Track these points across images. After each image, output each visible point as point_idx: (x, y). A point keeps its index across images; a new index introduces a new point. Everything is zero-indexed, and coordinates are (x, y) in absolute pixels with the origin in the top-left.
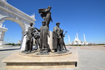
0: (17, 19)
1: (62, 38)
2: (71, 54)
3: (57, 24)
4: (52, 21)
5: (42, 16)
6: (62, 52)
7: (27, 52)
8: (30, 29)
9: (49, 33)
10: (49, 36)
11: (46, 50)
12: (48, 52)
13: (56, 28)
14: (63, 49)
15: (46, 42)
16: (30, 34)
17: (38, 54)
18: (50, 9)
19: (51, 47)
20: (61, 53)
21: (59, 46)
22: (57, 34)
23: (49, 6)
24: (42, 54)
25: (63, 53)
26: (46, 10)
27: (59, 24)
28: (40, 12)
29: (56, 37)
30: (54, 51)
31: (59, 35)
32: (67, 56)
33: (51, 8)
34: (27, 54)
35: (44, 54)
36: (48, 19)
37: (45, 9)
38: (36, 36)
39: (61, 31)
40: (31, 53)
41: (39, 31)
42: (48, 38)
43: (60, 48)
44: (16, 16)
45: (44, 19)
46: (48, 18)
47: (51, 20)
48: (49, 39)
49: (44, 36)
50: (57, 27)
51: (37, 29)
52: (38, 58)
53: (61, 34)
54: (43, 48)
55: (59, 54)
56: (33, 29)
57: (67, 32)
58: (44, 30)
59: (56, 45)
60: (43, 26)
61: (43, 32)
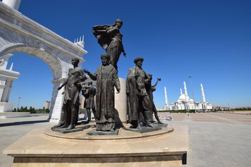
0: (42, 49)
1: (149, 94)
2: (171, 134)
4: (125, 54)
5: (101, 42)
7: (64, 129)
8: (73, 74)
9: (117, 82)
10: (118, 90)
11: (111, 125)
12: (115, 129)
13: (134, 70)
14: (153, 122)
15: (111, 104)
17: (90, 134)
18: (119, 27)
19: (123, 117)
20: (148, 131)
22: (137, 85)
23: (118, 20)
24: (100, 134)
25: (152, 130)
26: (111, 29)
28: (96, 34)
29: (134, 92)
30: (129, 125)
32: (161, 137)
33: (121, 23)
34: (64, 132)
35: (106, 134)
36: (115, 49)
37: (109, 27)
38: (87, 90)
39: (146, 77)
40: (74, 131)
41: (94, 78)
42: (115, 94)
43: (145, 118)
46: (116, 47)
47: (123, 51)
48: (117, 96)
49: (105, 91)
50: (137, 68)
51: (89, 73)
52: (91, 142)
54: (104, 120)
55: (142, 133)
56: (79, 74)
57: (160, 80)
58: (106, 77)
59: (135, 111)
60: (104, 65)
61: (103, 80)
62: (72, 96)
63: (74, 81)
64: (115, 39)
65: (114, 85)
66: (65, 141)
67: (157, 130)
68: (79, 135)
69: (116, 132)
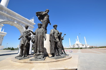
1: (60, 41)
2: (70, 59)
3: (54, 27)
4: (50, 24)
5: (40, 19)
7: (20, 58)
8: (25, 32)
9: (45, 36)
11: (41, 55)
12: (43, 58)
13: (53, 30)
16: (25, 37)
17: (31, 60)
18: (48, 12)
19: (48, 51)
20: (59, 58)
21: (56, 50)
22: (54, 37)
23: (47, 9)
24: (36, 60)
25: (61, 58)
26: (44, 13)
27: (57, 26)
28: (37, 15)
29: (53, 40)
30: (51, 55)
31: (57, 38)
32: (65, 61)
33: (49, 11)
35: (39, 60)
36: (45, 22)
37: (43, 12)
38: (34, 40)
39: (58, 33)
41: (34, 34)
43: (58, 52)
44: (15, 20)
45: (42, 22)
47: (49, 23)
49: (39, 39)
50: (55, 29)
52: (31, 64)
53: (58, 36)
54: (38, 53)
55: (56, 59)
56: (28, 32)
57: (65, 35)
58: (40, 33)
59: (53, 49)
60: (39, 28)
61: (38, 35)
62: (24, 42)
63: (25, 35)
65: (43, 37)
66: (19, 64)
67: (63, 57)
68: (26, 61)
69: (44, 59)
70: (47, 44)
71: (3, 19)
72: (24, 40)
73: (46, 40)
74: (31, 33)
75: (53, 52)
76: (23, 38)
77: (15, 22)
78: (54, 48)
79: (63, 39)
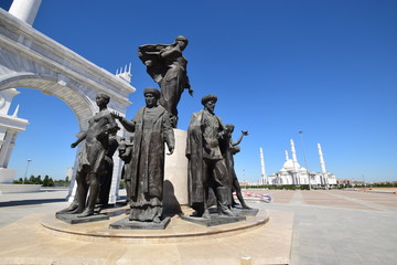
1: (225, 157)
2: (262, 228)
3: (204, 102)
4: (191, 92)
5: (152, 71)
6: (223, 216)
7: (75, 217)
8: (96, 121)
9: (170, 136)
10: (171, 149)
11: (154, 210)
13: (199, 115)
15: (156, 173)
16: (95, 139)
17: (116, 227)
18: (182, 48)
19: (181, 195)
20: (220, 223)
21: (211, 191)
22: (204, 142)
23: (181, 37)
24: (133, 227)
25: (229, 221)
26: (169, 50)
27: (214, 100)
30: (192, 211)
31: (214, 146)
32: (242, 234)
33: (186, 42)
34: (73, 222)
35: (145, 228)
36: (173, 83)
37: (165, 47)
38: (128, 150)
39: (221, 128)
40: (91, 220)
41: (130, 128)
43: (219, 199)
44: (59, 73)
45: (160, 84)
46: (176, 78)
48: (169, 160)
49: (147, 149)
50: (207, 112)
51: (120, 119)
52: (114, 242)
53: (220, 140)
54: (142, 201)
55: (209, 225)
57: (246, 133)
58: (151, 126)
59: (200, 185)
60: (149, 106)
61: (146, 131)
62: (92, 159)
63: (97, 133)
64: (174, 67)
65: (165, 140)
66: (69, 238)
67: (237, 220)
68: (96, 228)
69: (163, 223)
70: (176, 168)
71: (16, 70)
72: (93, 151)
73: (175, 151)
74: (120, 125)
75: (199, 198)
76: (89, 141)
77: (61, 83)
78: (204, 183)
79: (238, 151)
